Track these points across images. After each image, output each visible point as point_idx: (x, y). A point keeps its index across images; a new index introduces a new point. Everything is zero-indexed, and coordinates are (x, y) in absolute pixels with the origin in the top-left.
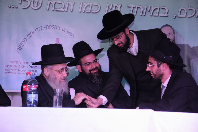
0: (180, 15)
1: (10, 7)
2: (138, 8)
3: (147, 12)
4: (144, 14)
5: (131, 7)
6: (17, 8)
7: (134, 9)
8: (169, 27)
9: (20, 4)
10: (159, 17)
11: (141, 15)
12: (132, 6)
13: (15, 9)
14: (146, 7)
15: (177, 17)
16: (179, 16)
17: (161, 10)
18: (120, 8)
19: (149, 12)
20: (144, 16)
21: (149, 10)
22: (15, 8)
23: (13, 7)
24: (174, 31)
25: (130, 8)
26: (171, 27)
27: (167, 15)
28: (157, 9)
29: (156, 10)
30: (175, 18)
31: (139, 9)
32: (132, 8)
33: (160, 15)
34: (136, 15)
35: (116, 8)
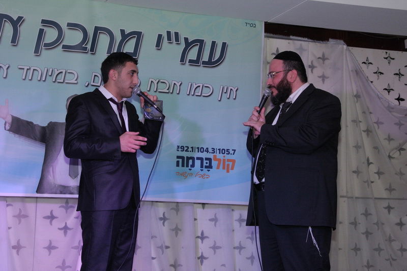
2: (34, 70)
3: (48, 76)
4: (43, 79)
5: (24, 69)
7: (29, 71)
10: (64, 84)
11: (39, 81)
12: (26, 68)
14: (46, 69)
15: (90, 86)
16: (92, 84)
17: (67, 74)
18: (7, 69)
19: (50, 76)
20: (44, 81)
25: (22, 71)
27: (76, 82)
29: (60, 75)
30: (87, 86)
31: (35, 71)
33: (66, 81)
34: (31, 80)
35: (2, 69)
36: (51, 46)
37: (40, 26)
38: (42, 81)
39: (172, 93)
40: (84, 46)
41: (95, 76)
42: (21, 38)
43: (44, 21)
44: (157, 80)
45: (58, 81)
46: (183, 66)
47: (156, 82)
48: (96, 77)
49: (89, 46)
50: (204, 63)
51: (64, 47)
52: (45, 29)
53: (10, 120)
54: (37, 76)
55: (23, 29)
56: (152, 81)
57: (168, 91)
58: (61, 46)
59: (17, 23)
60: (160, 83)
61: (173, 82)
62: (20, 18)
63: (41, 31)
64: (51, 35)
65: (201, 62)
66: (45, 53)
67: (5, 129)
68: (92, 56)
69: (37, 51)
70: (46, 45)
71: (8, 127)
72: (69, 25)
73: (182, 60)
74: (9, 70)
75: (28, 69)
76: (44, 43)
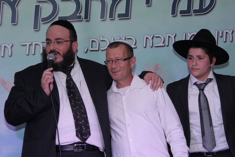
0: (92, 47)
2: (36, 45)
5: (26, 45)
7: (31, 47)
12: (28, 44)
15: (89, 51)
16: (91, 49)
18: (11, 47)
25: (25, 47)
30: (86, 52)
31: (37, 46)
32: (28, 46)
34: (34, 54)
35: (6, 48)
36: (48, 20)
37: (36, 3)
39: (167, 46)
40: (78, 15)
41: (92, 41)
42: (20, 17)
44: (152, 36)
46: (175, 18)
47: (150, 38)
48: (93, 43)
49: (83, 15)
50: (195, 11)
52: (40, 4)
56: (147, 38)
57: (163, 45)
58: (57, 18)
60: (154, 38)
61: (168, 35)
63: (37, 7)
64: (47, 10)
65: (192, 11)
66: (43, 27)
68: (87, 23)
69: (36, 27)
70: (43, 20)
73: (173, 12)
74: (13, 48)
75: (30, 45)
76: (42, 18)
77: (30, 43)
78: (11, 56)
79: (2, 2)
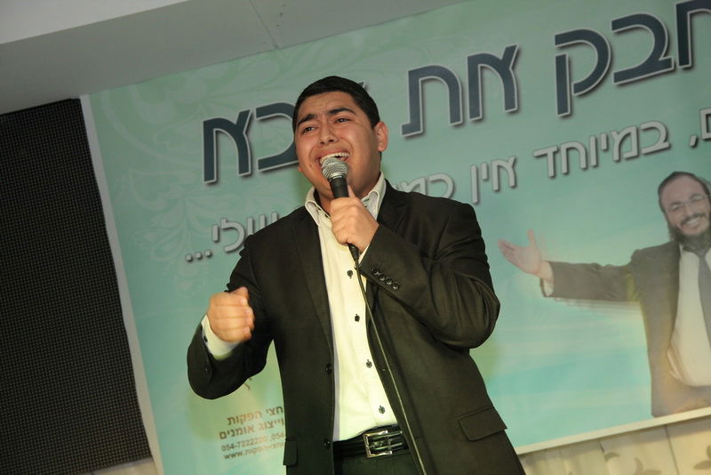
0: (708, 131)
1: (191, 261)
2: (568, 150)
3: (601, 153)
4: (593, 162)
5: (545, 155)
6: (210, 256)
7: (558, 156)
8: (686, 179)
9: (218, 241)
10: (642, 159)
11: (585, 169)
12: (550, 152)
13: (205, 261)
14: (592, 140)
15: (701, 143)
16: (706, 136)
17: (642, 135)
18: (513, 167)
19: (606, 150)
20: (596, 166)
21: (604, 146)
22: (205, 259)
23: (198, 255)
24: (704, 185)
25: (544, 159)
26: (691, 175)
27: (666, 145)
28: (629, 135)
29: (628, 141)
30: (695, 146)
31: (571, 153)
32: (550, 156)
33: (644, 151)
34: (567, 173)
35: (502, 171)
36: (590, 85)
37: (555, 51)
38: (591, 170)
40: (662, 58)
41: (708, 116)
42: (523, 92)
43: (560, 39)
45: (626, 155)
49: (674, 55)
51: (619, 77)
52: (567, 53)
53: (548, 272)
54: (578, 160)
55: (521, 72)
58: (612, 77)
59: (505, 64)
62: (510, 51)
63: (561, 61)
64: (583, 61)
66: (580, 105)
67: (545, 295)
68: (689, 73)
69: (563, 107)
70: (579, 87)
71: (549, 289)
72: (617, 24)
74: (517, 167)
75: (555, 153)
76: (575, 85)
77: (555, 149)
78: (515, 187)
79: (480, 65)
